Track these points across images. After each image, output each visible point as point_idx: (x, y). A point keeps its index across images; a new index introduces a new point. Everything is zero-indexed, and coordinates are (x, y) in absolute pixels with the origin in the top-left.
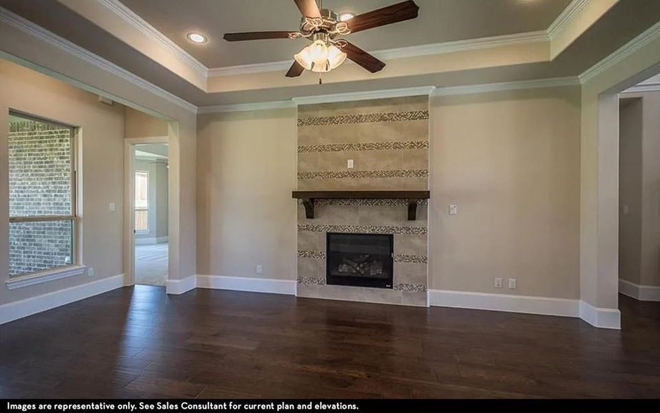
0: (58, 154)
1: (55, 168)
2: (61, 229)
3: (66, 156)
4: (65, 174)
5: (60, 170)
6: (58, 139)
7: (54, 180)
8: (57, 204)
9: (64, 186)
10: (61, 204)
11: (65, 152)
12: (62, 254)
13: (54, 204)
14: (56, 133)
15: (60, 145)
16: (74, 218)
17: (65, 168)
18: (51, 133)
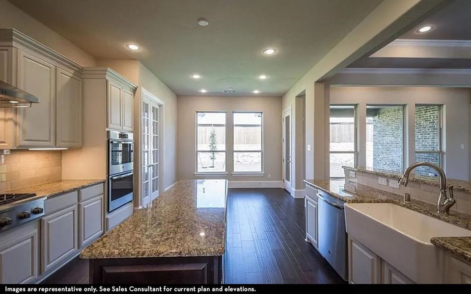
0: (424, 119)
1: (422, 126)
2: (426, 158)
3: (429, 119)
4: (428, 130)
5: (425, 127)
6: (424, 112)
7: (421, 133)
8: (423, 145)
9: (428, 136)
10: (426, 145)
11: (429, 117)
12: (427, 172)
13: (422, 145)
14: (423, 108)
15: (425, 114)
16: (441, 152)
17: (428, 126)
18: (419, 109)
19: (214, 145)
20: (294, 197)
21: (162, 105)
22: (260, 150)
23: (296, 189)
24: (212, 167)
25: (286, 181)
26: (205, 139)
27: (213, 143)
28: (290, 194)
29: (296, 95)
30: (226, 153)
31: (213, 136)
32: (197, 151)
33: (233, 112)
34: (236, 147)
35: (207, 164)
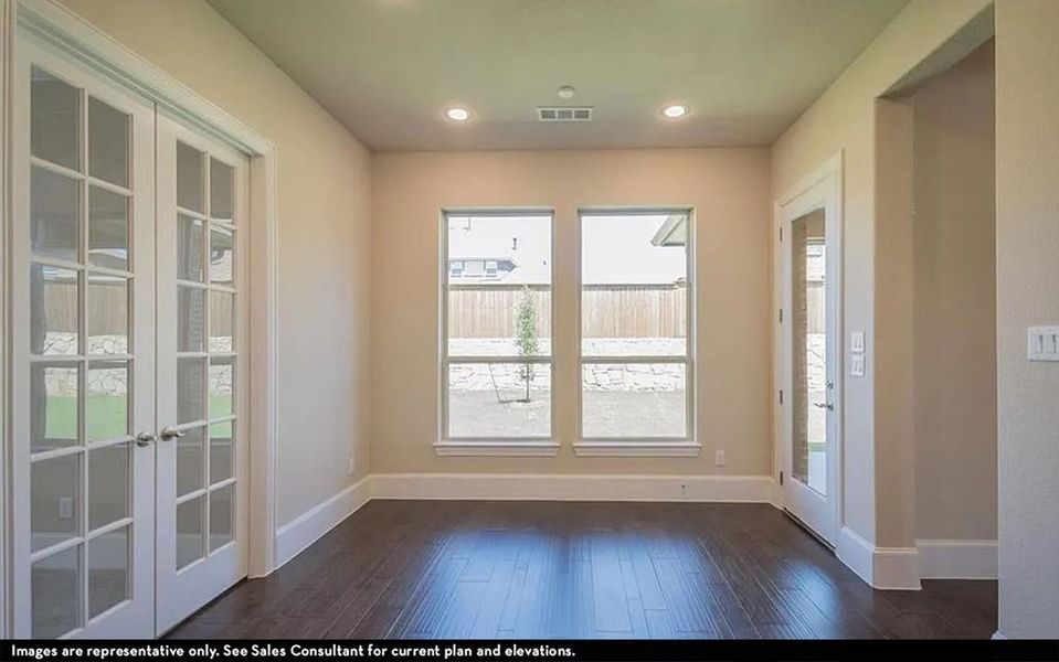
19: (530, 340)
20: (871, 585)
21: (258, 155)
22: (684, 353)
23: (879, 543)
24: (522, 401)
25: (790, 479)
26: (510, 326)
27: (528, 334)
28: (833, 553)
29: (878, 94)
30: (553, 367)
31: (527, 313)
32: (448, 360)
33: (581, 212)
34: (589, 347)
35: (511, 392)
